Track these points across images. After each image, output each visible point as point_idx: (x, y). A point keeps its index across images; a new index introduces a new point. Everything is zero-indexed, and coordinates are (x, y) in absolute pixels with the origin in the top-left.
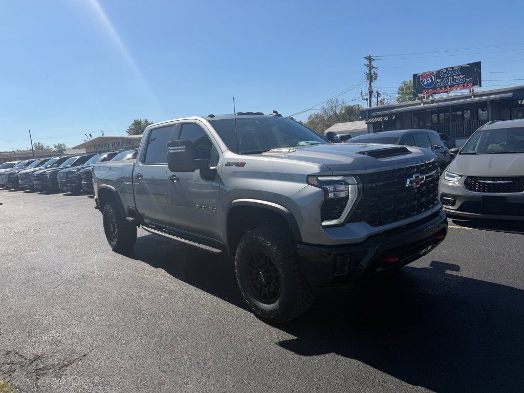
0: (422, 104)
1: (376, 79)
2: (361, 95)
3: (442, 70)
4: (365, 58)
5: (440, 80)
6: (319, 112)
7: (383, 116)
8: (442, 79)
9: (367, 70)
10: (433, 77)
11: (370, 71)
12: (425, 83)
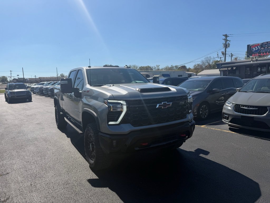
0: (252, 62)
1: (229, 47)
2: (217, 55)
3: (264, 43)
4: (223, 35)
5: (263, 48)
6: (200, 63)
7: (228, 67)
8: (264, 48)
9: (224, 42)
10: (259, 47)
11: (226, 42)
12: (254, 50)
